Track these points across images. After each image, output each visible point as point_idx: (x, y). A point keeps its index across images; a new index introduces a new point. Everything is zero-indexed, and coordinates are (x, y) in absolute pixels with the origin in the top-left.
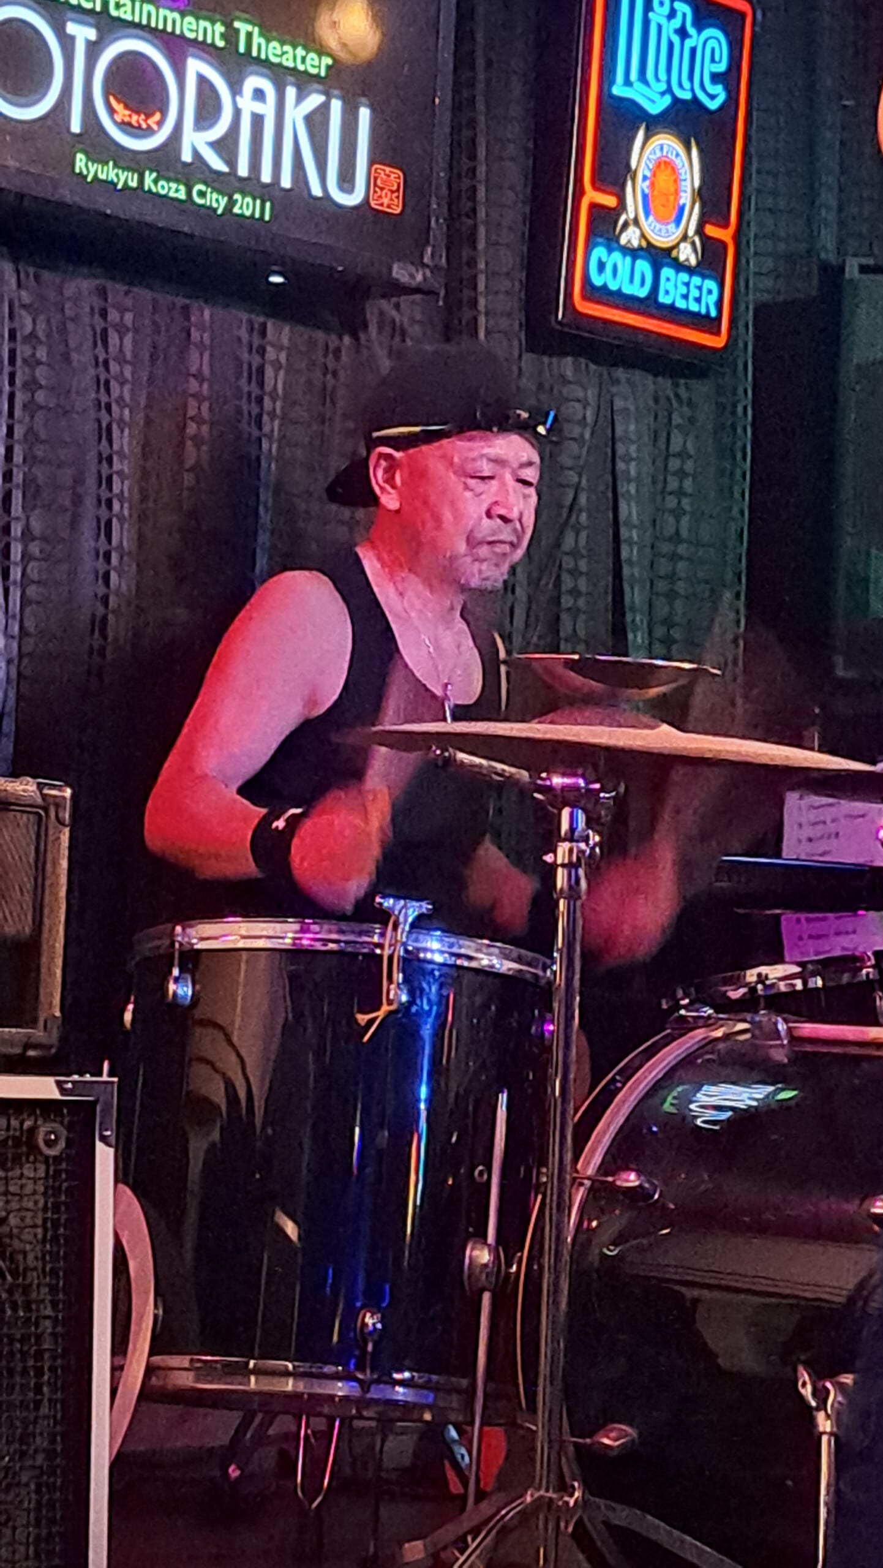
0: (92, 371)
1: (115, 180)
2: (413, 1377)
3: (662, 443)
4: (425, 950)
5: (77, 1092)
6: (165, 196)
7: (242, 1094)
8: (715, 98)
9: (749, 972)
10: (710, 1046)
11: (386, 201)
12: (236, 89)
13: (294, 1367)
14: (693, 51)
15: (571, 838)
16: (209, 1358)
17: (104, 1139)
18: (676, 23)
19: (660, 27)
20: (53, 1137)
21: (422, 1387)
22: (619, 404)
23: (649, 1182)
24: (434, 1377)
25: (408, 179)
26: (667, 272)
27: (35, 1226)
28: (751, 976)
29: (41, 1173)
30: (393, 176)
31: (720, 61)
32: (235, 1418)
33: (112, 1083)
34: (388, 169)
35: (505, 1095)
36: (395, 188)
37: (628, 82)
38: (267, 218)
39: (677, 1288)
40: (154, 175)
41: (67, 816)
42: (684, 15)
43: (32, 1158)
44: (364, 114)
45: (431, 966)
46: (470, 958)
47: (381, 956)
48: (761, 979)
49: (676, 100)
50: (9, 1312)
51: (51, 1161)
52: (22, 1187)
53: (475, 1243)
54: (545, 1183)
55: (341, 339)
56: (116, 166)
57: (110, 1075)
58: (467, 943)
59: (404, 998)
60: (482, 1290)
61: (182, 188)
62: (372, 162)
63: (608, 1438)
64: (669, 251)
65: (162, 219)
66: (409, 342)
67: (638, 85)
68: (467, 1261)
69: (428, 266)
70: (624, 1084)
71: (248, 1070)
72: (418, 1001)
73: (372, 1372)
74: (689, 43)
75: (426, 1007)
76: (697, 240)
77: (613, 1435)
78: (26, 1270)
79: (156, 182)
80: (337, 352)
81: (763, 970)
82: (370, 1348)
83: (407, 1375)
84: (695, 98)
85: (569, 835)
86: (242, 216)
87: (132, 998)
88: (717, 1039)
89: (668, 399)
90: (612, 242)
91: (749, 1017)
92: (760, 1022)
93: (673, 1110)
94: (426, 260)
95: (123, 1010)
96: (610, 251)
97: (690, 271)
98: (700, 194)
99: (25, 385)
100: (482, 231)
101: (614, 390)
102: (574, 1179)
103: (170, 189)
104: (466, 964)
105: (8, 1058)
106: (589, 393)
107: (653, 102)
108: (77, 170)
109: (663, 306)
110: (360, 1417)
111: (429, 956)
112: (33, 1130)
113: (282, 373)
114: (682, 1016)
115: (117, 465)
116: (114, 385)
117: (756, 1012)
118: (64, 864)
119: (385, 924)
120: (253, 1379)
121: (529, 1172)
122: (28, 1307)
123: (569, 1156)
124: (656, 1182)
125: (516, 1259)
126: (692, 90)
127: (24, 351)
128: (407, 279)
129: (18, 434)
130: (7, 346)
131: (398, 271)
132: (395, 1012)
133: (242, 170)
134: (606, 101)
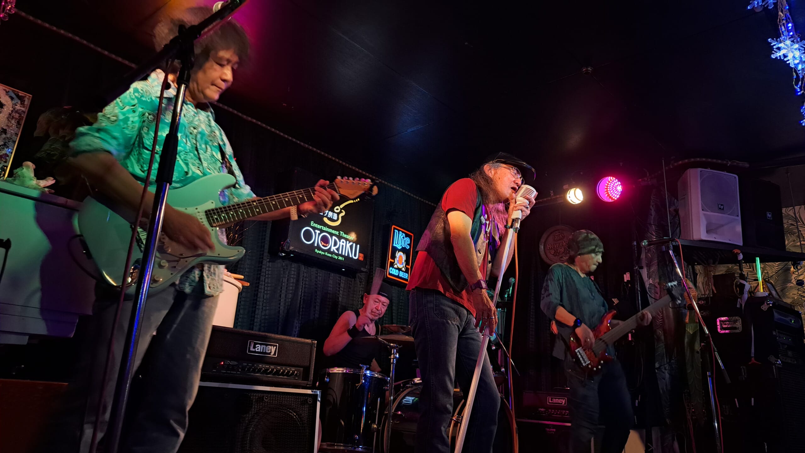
0: (315, 282)
8: (408, 247)
11: (361, 259)
12: (340, 241)
14: (405, 240)
18: (403, 236)
19: (400, 236)
26: (400, 272)
30: (362, 255)
31: (409, 243)
37: (396, 244)
38: (343, 260)
44: (358, 246)
49: (403, 247)
61: (331, 255)
62: (359, 253)
64: (401, 269)
65: (327, 260)
69: (366, 268)
74: (404, 239)
76: (405, 268)
79: (328, 254)
80: (352, 281)
84: (405, 247)
96: (392, 268)
97: (404, 272)
98: (406, 261)
99: (304, 284)
100: (374, 264)
107: (399, 247)
108: (312, 250)
109: (400, 277)
115: (317, 297)
116: (318, 285)
127: (305, 279)
128: (363, 270)
129: (303, 292)
130: (302, 278)
131: (362, 269)
132: (362, 384)
133: (340, 253)
134: (393, 247)
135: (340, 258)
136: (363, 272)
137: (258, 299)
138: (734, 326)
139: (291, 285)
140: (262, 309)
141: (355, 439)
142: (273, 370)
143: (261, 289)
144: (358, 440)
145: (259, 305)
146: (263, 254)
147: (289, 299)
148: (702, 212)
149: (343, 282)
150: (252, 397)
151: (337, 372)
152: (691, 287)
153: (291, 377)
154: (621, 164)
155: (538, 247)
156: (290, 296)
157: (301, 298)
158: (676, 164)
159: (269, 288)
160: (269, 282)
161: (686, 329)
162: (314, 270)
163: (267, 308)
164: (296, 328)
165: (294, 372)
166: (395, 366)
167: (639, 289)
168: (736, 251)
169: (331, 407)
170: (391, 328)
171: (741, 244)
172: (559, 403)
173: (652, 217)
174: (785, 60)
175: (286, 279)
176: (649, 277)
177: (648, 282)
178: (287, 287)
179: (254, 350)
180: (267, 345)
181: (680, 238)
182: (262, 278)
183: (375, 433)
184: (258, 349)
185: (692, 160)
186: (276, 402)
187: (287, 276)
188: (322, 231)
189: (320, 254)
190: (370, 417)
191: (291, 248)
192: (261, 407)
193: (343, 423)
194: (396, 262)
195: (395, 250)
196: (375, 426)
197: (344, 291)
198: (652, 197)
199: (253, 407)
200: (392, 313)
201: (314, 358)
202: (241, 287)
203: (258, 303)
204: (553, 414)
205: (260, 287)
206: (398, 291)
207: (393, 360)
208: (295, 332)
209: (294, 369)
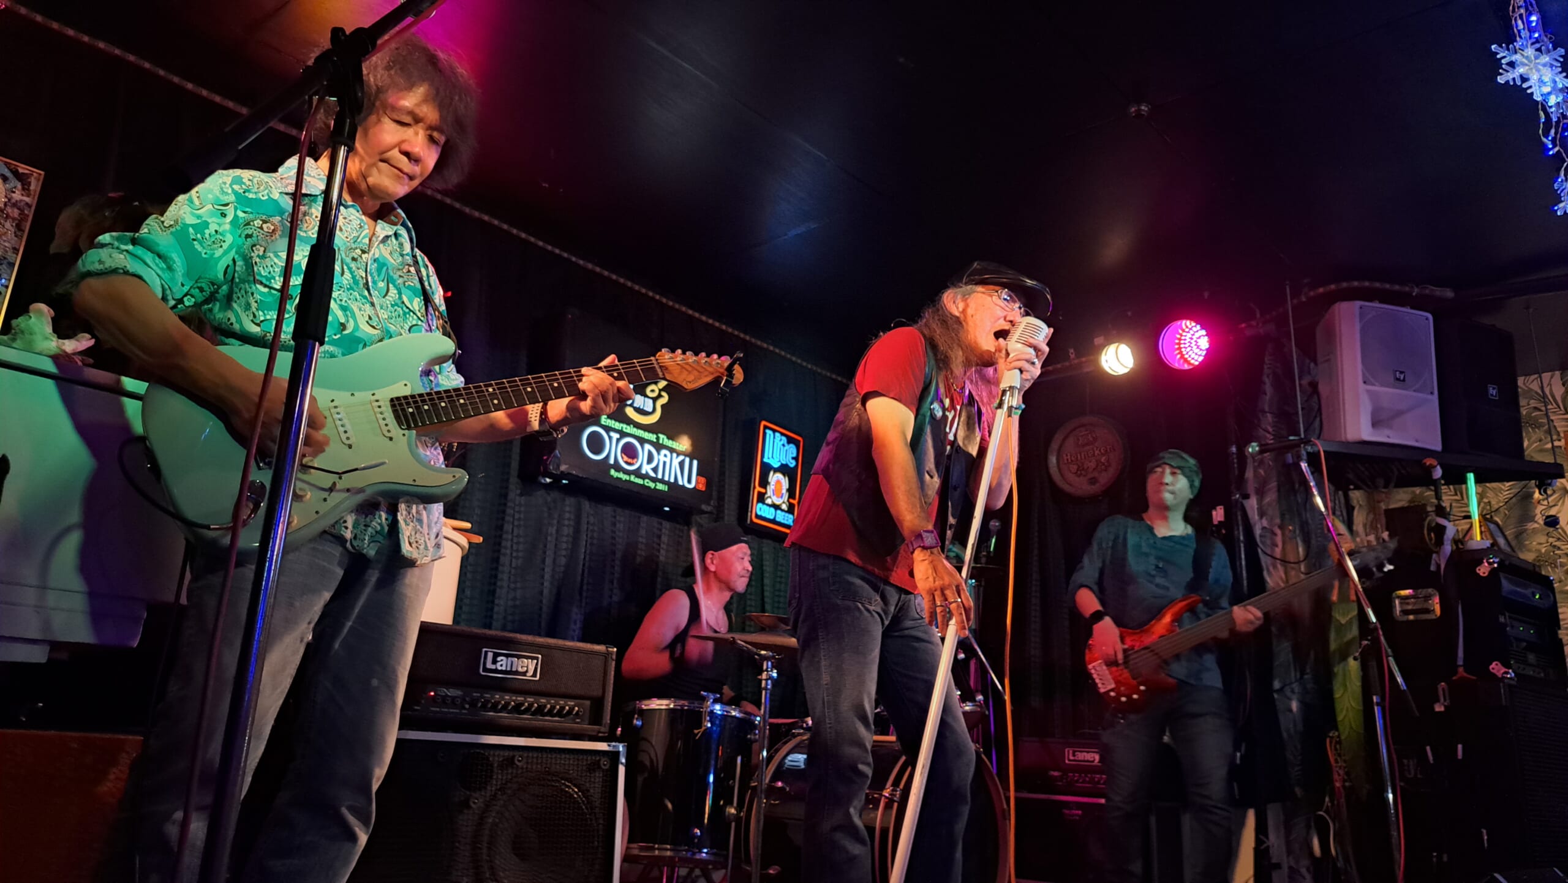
1: (622, 478)
6: (634, 482)
8: (792, 464)
11: (701, 488)
12: (659, 454)
14: (786, 452)
18: (782, 442)
19: (777, 443)
25: (706, 478)
30: (702, 480)
31: (793, 454)
36: (704, 484)
37: (768, 458)
38: (666, 491)
42: (784, 441)
44: (695, 463)
47: (702, 712)
49: (782, 464)
55: (684, 527)
59: (709, 726)
61: (642, 481)
65: (635, 490)
67: (771, 459)
69: (711, 506)
74: (786, 448)
76: (787, 503)
79: (635, 479)
80: (682, 530)
84: (787, 464)
86: (659, 489)
90: (763, 502)
96: (763, 504)
98: (788, 490)
99: (591, 538)
100: (727, 497)
103: (639, 482)
107: (775, 464)
108: (604, 472)
109: (778, 522)
113: (667, 537)
115: (616, 562)
116: (617, 539)
125: (743, 811)
126: (786, 461)
127: (591, 528)
128: (706, 510)
129: (588, 552)
130: (586, 526)
131: (704, 507)
132: (705, 730)
133: (660, 476)
134: (762, 463)
135: (660, 487)
136: (704, 512)
137: (500, 568)
138: (1425, 606)
139: (565, 539)
140: (508, 586)
141: (694, 836)
142: (531, 705)
143: (506, 548)
144: (699, 838)
145: (502, 580)
146: (507, 480)
147: (560, 566)
148: (1362, 387)
149: (667, 532)
150: (491, 759)
151: (657, 707)
152: (1342, 533)
153: (567, 718)
154: (1206, 294)
155: (1046, 459)
156: (563, 561)
157: (584, 565)
158: (1312, 294)
159: (521, 547)
160: (521, 533)
161: (1333, 614)
162: (608, 510)
163: (519, 585)
164: (575, 623)
165: (573, 709)
166: (771, 695)
167: (1242, 538)
168: (1429, 461)
169: (646, 775)
170: (763, 619)
171: (1438, 447)
172: (1088, 761)
173: (1268, 397)
174: (1525, 86)
175: (555, 528)
176: (1262, 514)
177: (1259, 525)
178: (556, 545)
179: (493, 667)
180: (519, 657)
181: (1321, 437)
182: (508, 527)
183: (733, 824)
184: (501, 665)
185: (1345, 285)
186: (539, 766)
187: (555, 522)
188: (623, 435)
189: (620, 479)
190: (723, 793)
191: (563, 468)
192: (509, 777)
193: (670, 806)
194: (769, 492)
195: (766, 469)
196: (733, 811)
197: (667, 551)
198: (1266, 359)
199: (495, 777)
200: (763, 591)
201: (612, 682)
202: (467, 546)
203: (500, 576)
204: (1077, 781)
205: (504, 543)
206: (774, 548)
207: (767, 684)
208: (574, 631)
209: (573, 703)
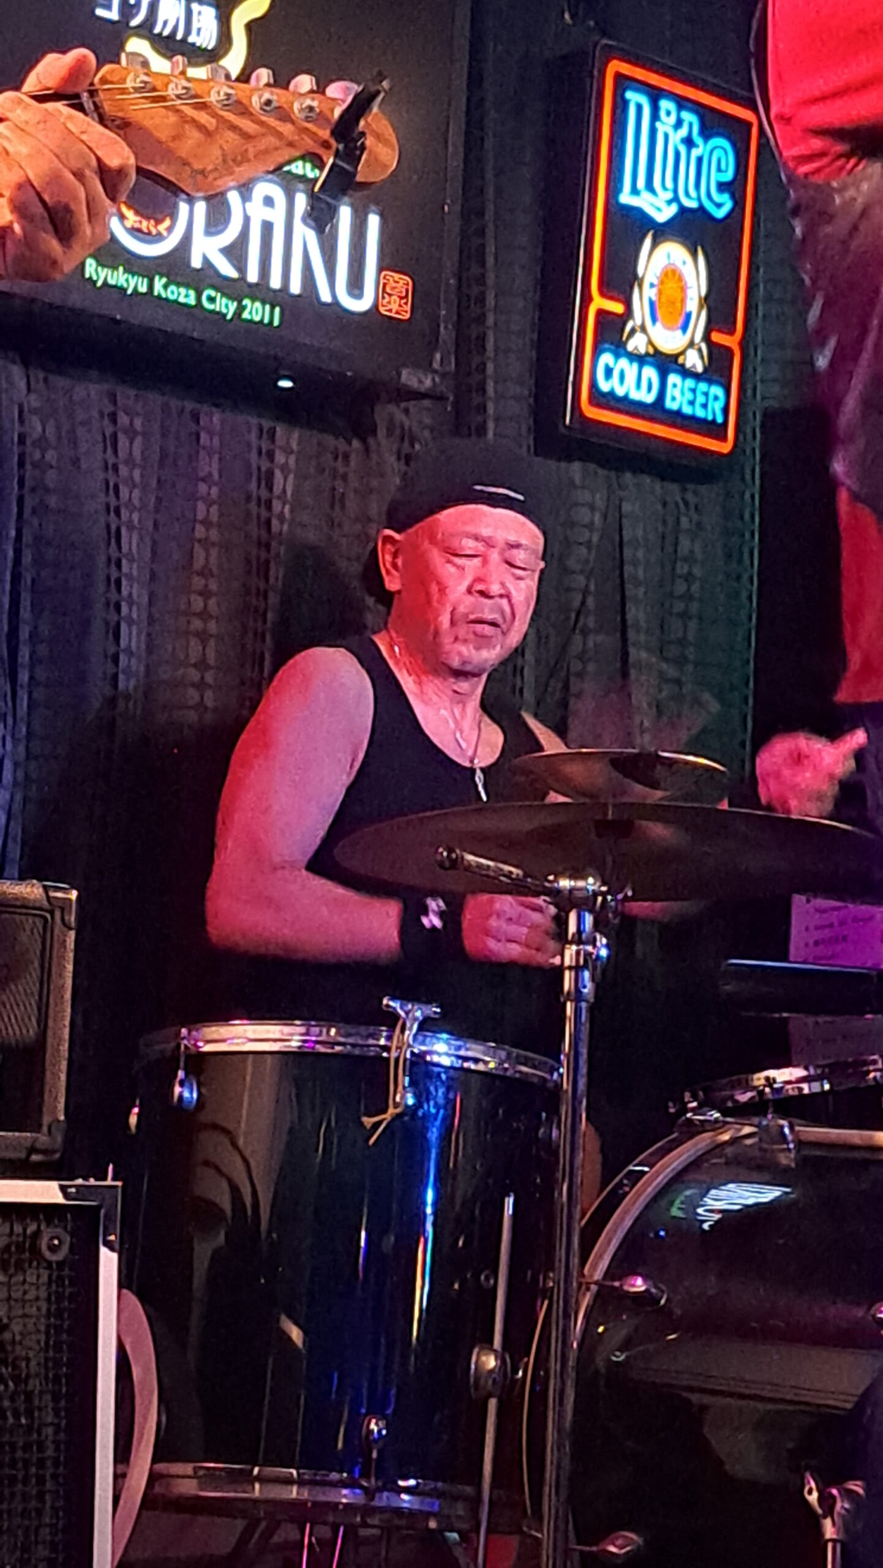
1: (125, 285)
2: (418, 1484)
3: (669, 549)
4: (430, 1053)
5: (79, 1196)
6: (176, 302)
7: (248, 1200)
8: (722, 207)
9: (756, 1076)
10: (717, 1150)
11: (395, 307)
12: (246, 197)
13: (298, 1474)
14: (699, 160)
15: (578, 940)
16: (212, 1465)
17: (109, 1245)
18: (683, 131)
19: (666, 136)
20: (56, 1242)
21: (428, 1494)
22: (626, 507)
23: (656, 1287)
24: (440, 1484)
25: (417, 284)
26: (673, 378)
27: (39, 1331)
28: (759, 1079)
29: (44, 1279)
30: (401, 282)
31: (726, 171)
32: (240, 1524)
33: (116, 1187)
34: (397, 276)
35: (511, 1200)
36: (404, 294)
37: (635, 190)
38: (276, 323)
39: (684, 1394)
40: (164, 280)
41: (73, 919)
42: (691, 125)
43: (35, 1264)
44: (374, 221)
45: (436, 1069)
46: (476, 1061)
47: (388, 1059)
48: (770, 1082)
49: (683, 210)
50: (11, 1420)
51: (54, 1265)
52: (25, 1293)
53: (481, 1349)
54: (553, 1288)
55: (350, 443)
56: (126, 271)
57: (114, 1179)
58: (474, 1046)
59: (411, 1101)
60: (490, 1395)
61: (192, 293)
62: (380, 269)
63: (615, 1546)
64: (677, 356)
65: (172, 325)
66: (417, 447)
67: (646, 194)
68: (473, 1366)
69: (435, 372)
70: (631, 1189)
71: (254, 1175)
72: (426, 1107)
73: (377, 1479)
74: (695, 151)
75: (433, 1111)
76: (704, 346)
77: (619, 1542)
78: (28, 1376)
79: (166, 287)
80: (346, 457)
81: (772, 1073)
82: (375, 1455)
83: (412, 1482)
84: (701, 208)
85: (576, 937)
86: (251, 321)
87: (138, 1102)
88: (725, 1143)
89: (677, 505)
90: (619, 348)
91: (756, 1120)
92: (768, 1125)
93: (680, 1214)
94: (436, 365)
95: (129, 1113)
96: (617, 356)
97: (697, 377)
98: (708, 301)
99: (34, 489)
100: (491, 337)
101: (622, 493)
102: (580, 1285)
103: (179, 294)
104: (473, 1066)
105: (11, 1161)
106: (598, 496)
107: (659, 209)
108: (87, 275)
109: (670, 412)
110: (365, 1525)
111: (436, 1059)
112: (37, 1234)
113: (291, 477)
114: (690, 1120)
115: (125, 568)
116: (123, 489)
117: (765, 1116)
118: (70, 967)
119: (391, 1028)
120: (257, 1486)
121: (535, 1279)
122: (29, 1414)
123: (575, 1261)
124: (664, 1288)
125: (522, 1365)
126: (699, 199)
127: (34, 455)
129: (27, 537)
132: (401, 1114)
133: (254, 275)
134: (613, 209)
135: (255, 311)
149: (291, 462)
157: (15, 578)
162: (90, 391)
194: (640, 312)
195: (628, 230)
